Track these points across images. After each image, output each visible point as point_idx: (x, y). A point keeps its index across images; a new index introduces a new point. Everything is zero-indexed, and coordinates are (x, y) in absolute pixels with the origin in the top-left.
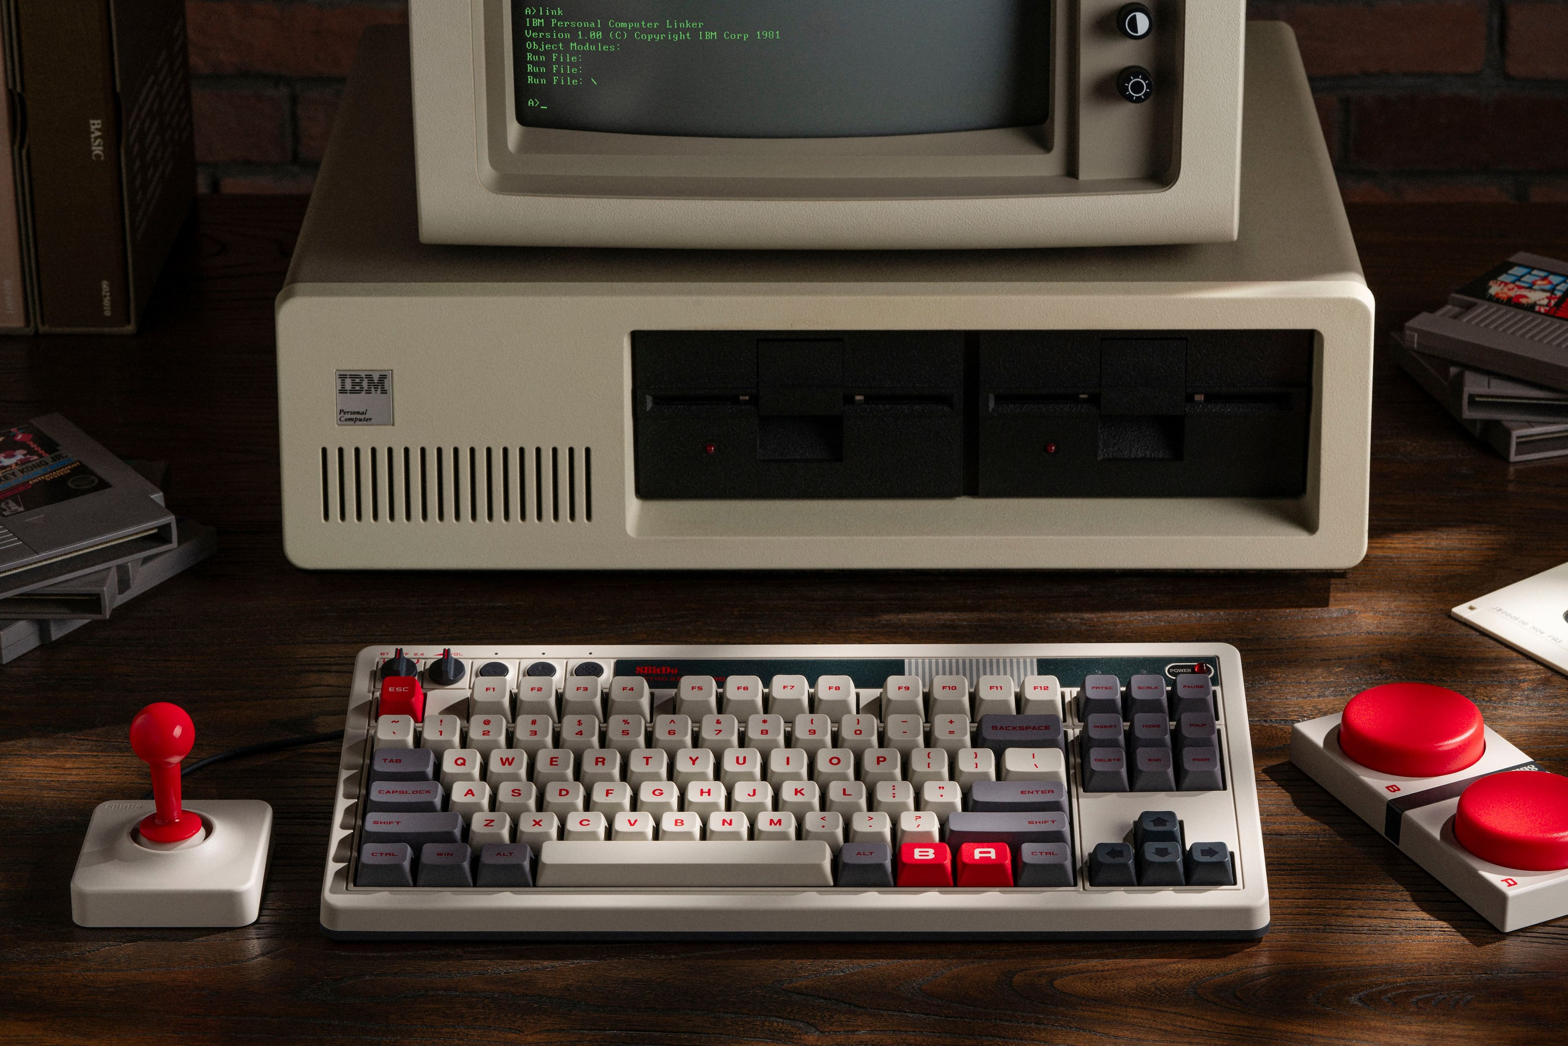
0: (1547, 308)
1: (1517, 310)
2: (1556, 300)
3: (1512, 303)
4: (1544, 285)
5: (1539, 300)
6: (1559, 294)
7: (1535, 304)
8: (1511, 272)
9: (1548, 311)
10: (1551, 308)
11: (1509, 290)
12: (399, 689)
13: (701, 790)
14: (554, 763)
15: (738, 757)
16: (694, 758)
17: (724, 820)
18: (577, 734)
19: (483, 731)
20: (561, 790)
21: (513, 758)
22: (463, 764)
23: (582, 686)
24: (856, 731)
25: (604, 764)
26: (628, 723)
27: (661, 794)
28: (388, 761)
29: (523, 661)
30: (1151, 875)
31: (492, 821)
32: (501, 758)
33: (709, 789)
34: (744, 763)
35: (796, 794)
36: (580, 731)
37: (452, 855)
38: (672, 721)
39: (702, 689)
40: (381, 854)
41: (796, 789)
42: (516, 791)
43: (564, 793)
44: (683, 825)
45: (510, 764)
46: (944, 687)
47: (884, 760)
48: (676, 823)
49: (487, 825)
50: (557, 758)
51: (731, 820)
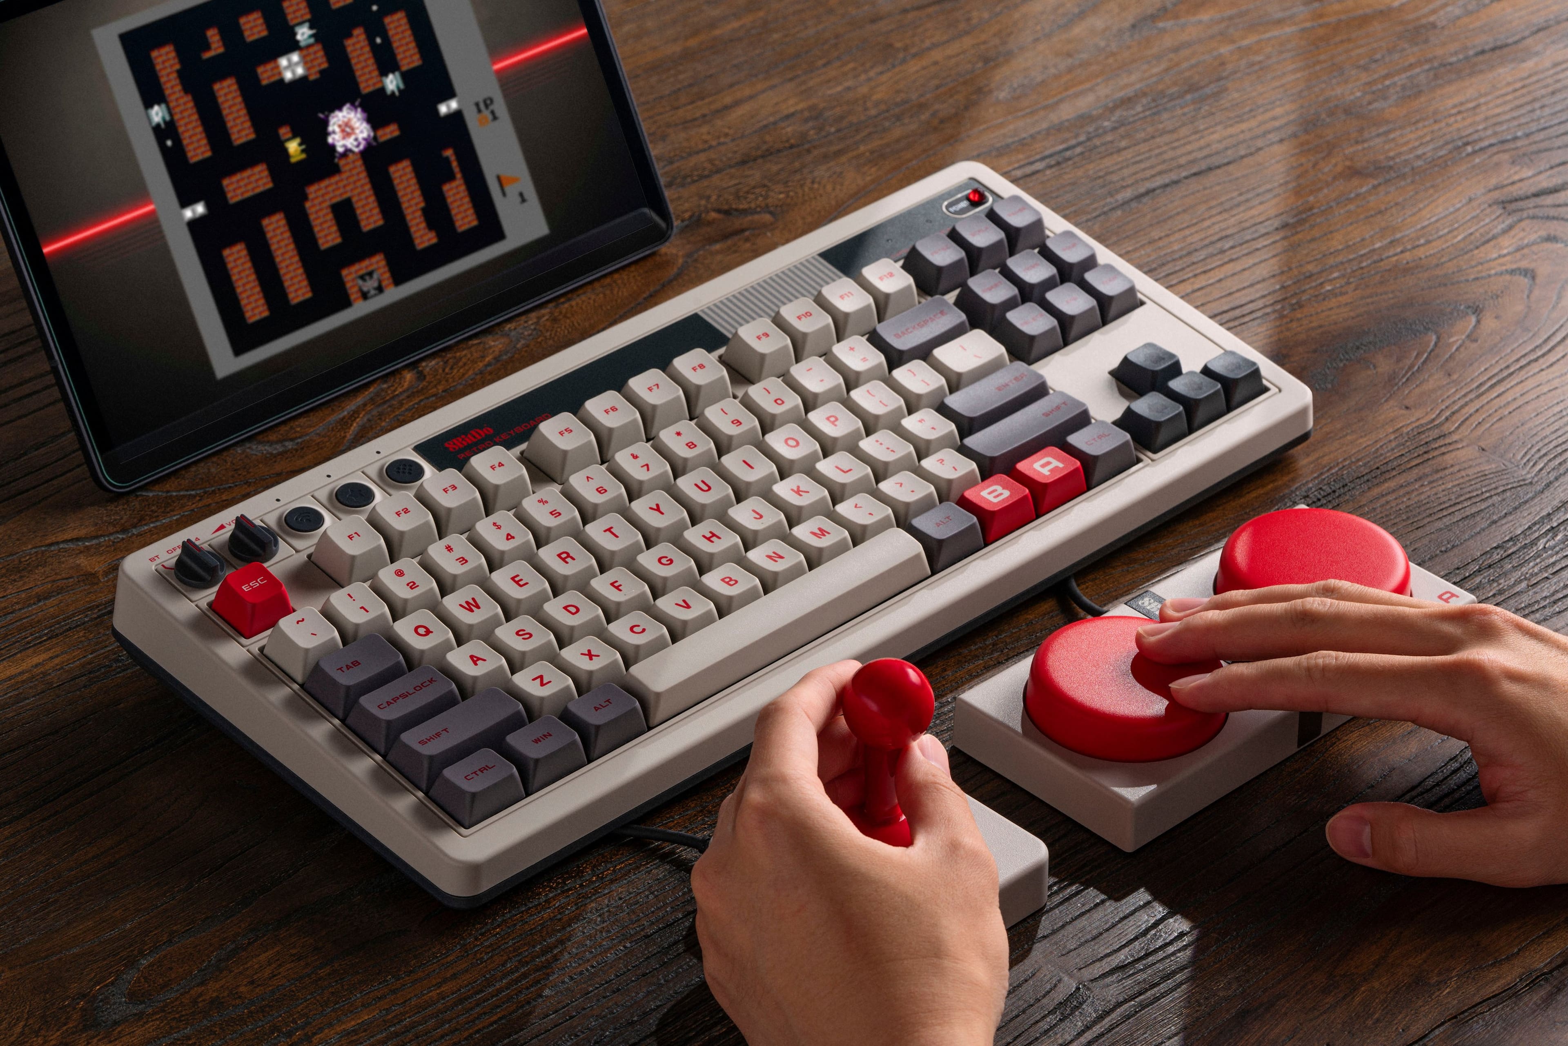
12: (255, 584)
13: (704, 536)
14: (521, 583)
15: (696, 485)
16: (655, 507)
17: (769, 557)
18: (508, 539)
19: (408, 585)
20: (565, 608)
21: (473, 599)
22: (428, 632)
23: (447, 485)
24: (776, 401)
25: (573, 559)
26: (546, 502)
27: (671, 561)
28: (345, 669)
29: (316, 494)
30: (1200, 415)
31: (541, 677)
32: (461, 605)
33: (711, 532)
34: (710, 488)
35: (801, 495)
36: (508, 535)
37: (550, 735)
38: (588, 477)
39: (571, 431)
40: (475, 773)
41: (792, 490)
42: (521, 633)
43: (573, 610)
44: (736, 582)
45: (478, 607)
46: (799, 318)
47: (837, 419)
48: (727, 583)
49: (542, 684)
50: (518, 576)
51: (774, 553)
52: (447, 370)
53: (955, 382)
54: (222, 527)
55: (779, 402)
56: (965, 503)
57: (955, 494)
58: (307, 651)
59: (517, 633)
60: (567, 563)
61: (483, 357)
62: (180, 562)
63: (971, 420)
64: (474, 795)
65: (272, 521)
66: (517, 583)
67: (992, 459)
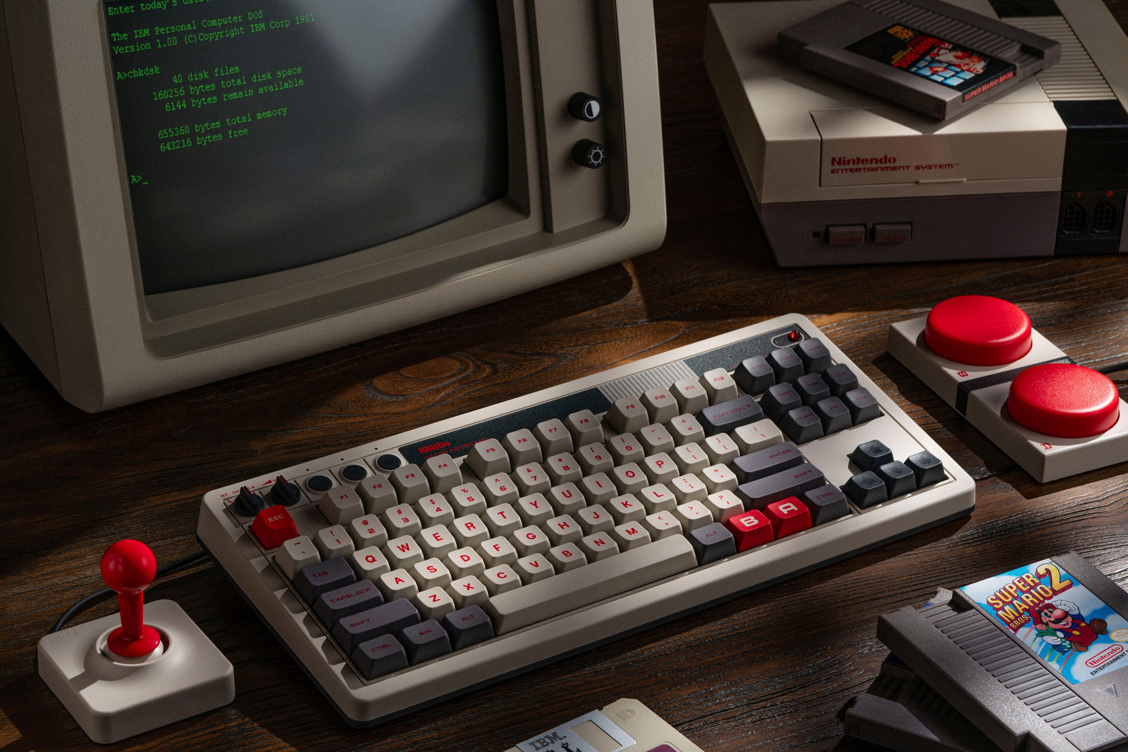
0: (942, 46)
1: (966, 45)
2: (932, 53)
3: (969, 52)
4: (938, 67)
5: (946, 53)
6: (928, 58)
7: (951, 51)
8: (962, 81)
9: (942, 44)
10: (939, 46)
11: (968, 64)
12: (276, 518)
13: (559, 524)
14: (439, 538)
15: (563, 493)
16: (534, 503)
17: (596, 542)
18: (437, 511)
19: (369, 530)
20: (462, 557)
21: (407, 544)
22: (374, 560)
23: (409, 474)
24: (627, 448)
25: (474, 528)
26: (467, 491)
27: (535, 537)
28: (317, 575)
29: (332, 469)
30: (897, 489)
31: (435, 596)
32: (398, 547)
33: (564, 522)
34: (571, 495)
35: (627, 507)
36: (438, 508)
37: (430, 631)
38: (496, 480)
39: (494, 450)
40: (378, 648)
41: (622, 503)
42: (430, 568)
43: (466, 558)
44: (571, 554)
45: (408, 549)
46: (656, 398)
47: (662, 463)
48: (565, 555)
49: (434, 601)
50: (438, 533)
51: (600, 540)
52: (512, 371)
53: (744, 449)
54: (270, 482)
55: (629, 448)
56: (728, 525)
57: (724, 518)
58: (296, 562)
59: (428, 568)
60: (470, 529)
61: (536, 367)
62: (238, 499)
63: (747, 474)
64: (373, 661)
65: (301, 482)
66: (436, 538)
67: (753, 500)
